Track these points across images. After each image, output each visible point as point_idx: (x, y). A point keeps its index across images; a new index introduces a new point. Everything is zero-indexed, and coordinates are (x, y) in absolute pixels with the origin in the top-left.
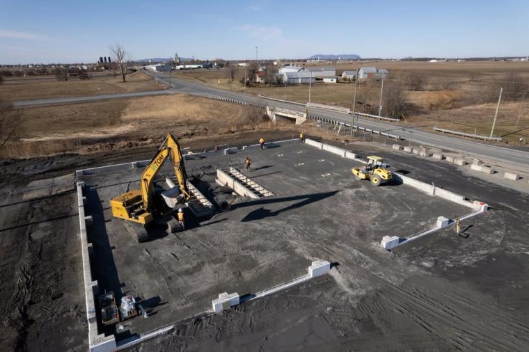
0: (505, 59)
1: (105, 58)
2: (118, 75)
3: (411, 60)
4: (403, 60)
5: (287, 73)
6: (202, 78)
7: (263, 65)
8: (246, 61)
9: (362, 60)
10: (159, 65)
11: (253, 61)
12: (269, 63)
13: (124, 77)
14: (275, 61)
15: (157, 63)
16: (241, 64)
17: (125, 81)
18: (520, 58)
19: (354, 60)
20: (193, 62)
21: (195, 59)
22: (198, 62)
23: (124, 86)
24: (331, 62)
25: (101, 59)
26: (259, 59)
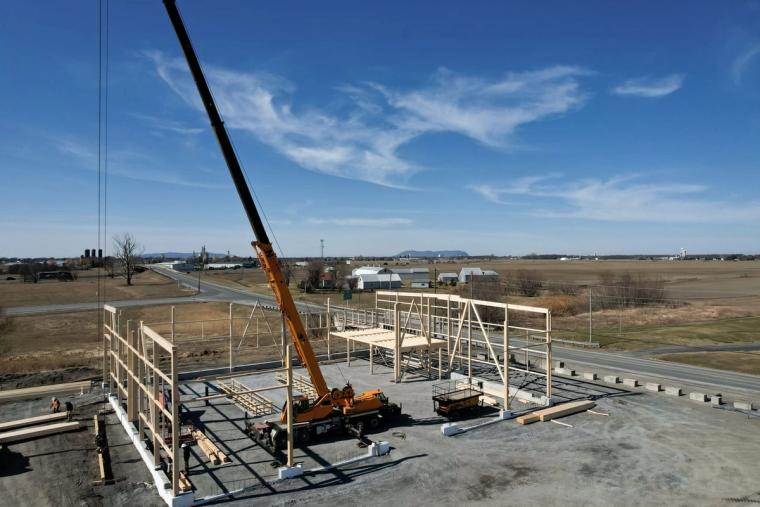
0: (652, 257)
1: (94, 251)
2: (119, 275)
3: (534, 257)
4: (524, 258)
5: (363, 276)
6: (243, 281)
7: (330, 265)
8: (307, 259)
9: (469, 258)
10: (176, 262)
11: (316, 259)
12: (339, 263)
13: (129, 280)
14: (348, 259)
15: (173, 260)
16: (298, 264)
17: (129, 284)
18: (669, 256)
19: (459, 258)
20: (227, 259)
21: (232, 255)
22: (236, 259)
23: (129, 290)
24: (427, 261)
25: (87, 252)
26: (325, 256)
